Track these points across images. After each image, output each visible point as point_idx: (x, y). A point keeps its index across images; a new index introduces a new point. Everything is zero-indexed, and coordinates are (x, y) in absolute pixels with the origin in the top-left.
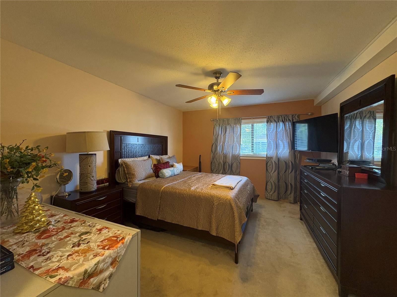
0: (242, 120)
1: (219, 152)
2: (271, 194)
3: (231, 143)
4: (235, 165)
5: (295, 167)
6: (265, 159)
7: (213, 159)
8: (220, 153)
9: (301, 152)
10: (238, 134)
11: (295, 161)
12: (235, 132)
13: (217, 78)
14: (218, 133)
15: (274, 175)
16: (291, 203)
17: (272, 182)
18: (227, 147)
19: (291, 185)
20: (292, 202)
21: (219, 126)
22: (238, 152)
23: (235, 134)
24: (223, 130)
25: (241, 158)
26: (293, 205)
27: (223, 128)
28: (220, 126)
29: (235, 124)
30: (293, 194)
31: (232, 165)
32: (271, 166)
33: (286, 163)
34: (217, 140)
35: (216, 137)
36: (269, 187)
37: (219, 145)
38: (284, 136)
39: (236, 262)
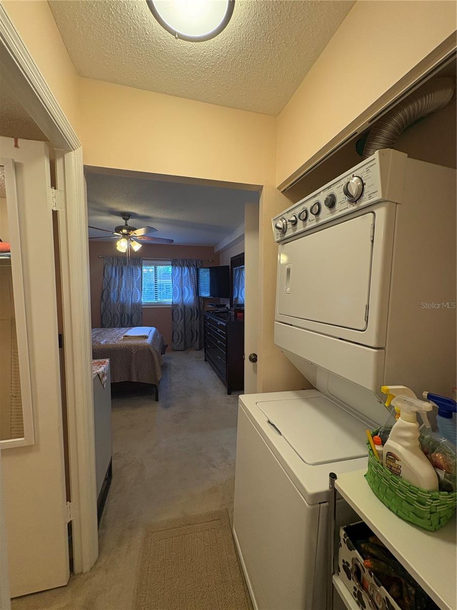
0: (143, 261)
1: (113, 301)
2: (177, 344)
3: (130, 289)
4: (135, 317)
5: (199, 312)
6: (171, 306)
7: (104, 310)
8: (115, 302)
9: (204, 298)
10: (139, 277)
11: (199, 308)
12: (134, 275)
13: (126, 220)
14: (110, 275)
15: (180, 323)
16: (197, 350)
17: (179, 331)
18: (124, 294)
19: (196, 331)
20: (198, 348)
21: (112, 266)
22: (139, 299)
23: (134, 278)
24: (117, 271)
25: (143, 307)
26: (199, 351)
27: (118, 269)
28: (114, 265)
29: (135, 264)
30: (198, 341)
31: (132, 316)
32: (177, 315)
33: (191, 309)
34: (109, 284)
35: (108, 280)
36: (176, 337)
37: (113, 291)
38: (189, 282)
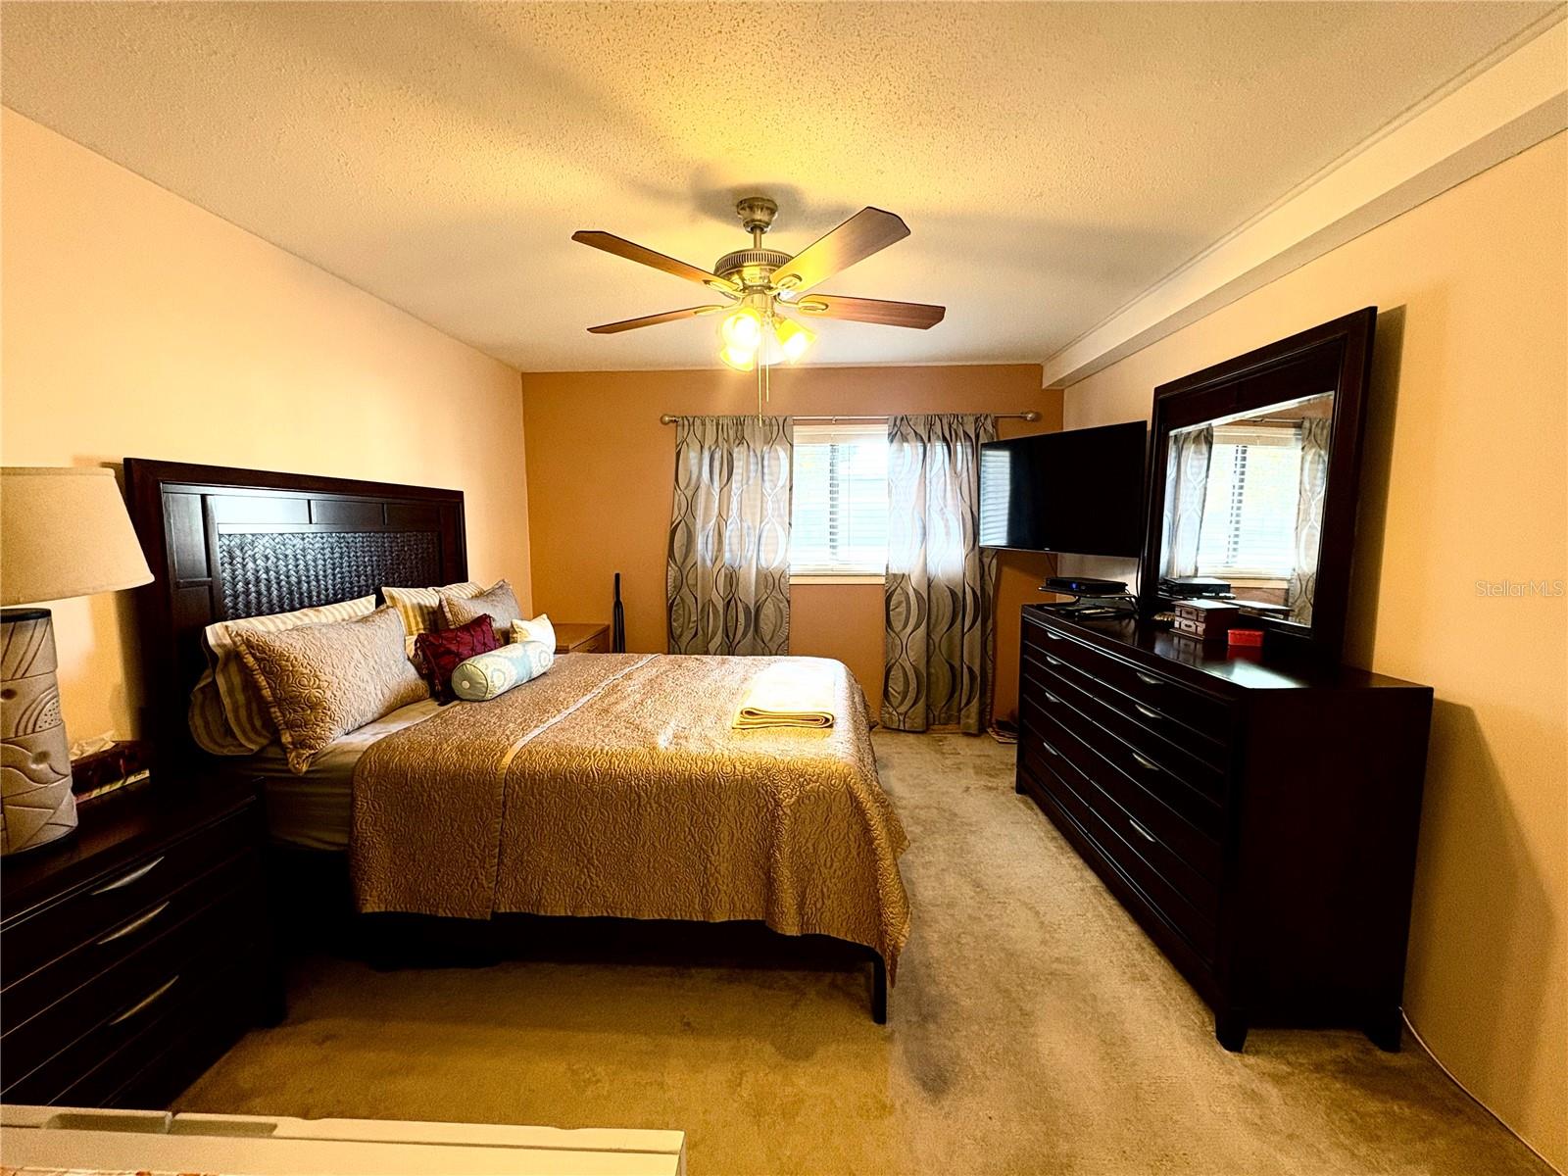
0: (796, 428)
1: (704, 560)
2: (902, 709)
3: (753, 521)
4: (768, 610)
5: (985, 607)
6: (882, 581)
7: (678, 588)
8: (709, 563)
9: (998, 552)
10: (780, 484)
11: (983, 589)
12: (766, 478)
13: (756, 228)
14: (694, 477)
15: (912, 640)
16: (967, 734)
17: (907, 665)
18: (735, 540)
19: (970, 669)
20: (973, 730)
21: (702, 447)
22: (780, 556)
23: (767, 484)
24: (717, 464)
25: (793, 581)
26: (976, 743)
27: (717, 456)
28: (706, 447)
29: (769, 441)
30: (975, 702)
31: (758, 610)
32: (903, 609)
33: (953, 593)
34: (691, 506)
35: (689, 494)
36: (896, 686)
37: (703, 528)
38: (949, 494)
39: (880, 1017)
